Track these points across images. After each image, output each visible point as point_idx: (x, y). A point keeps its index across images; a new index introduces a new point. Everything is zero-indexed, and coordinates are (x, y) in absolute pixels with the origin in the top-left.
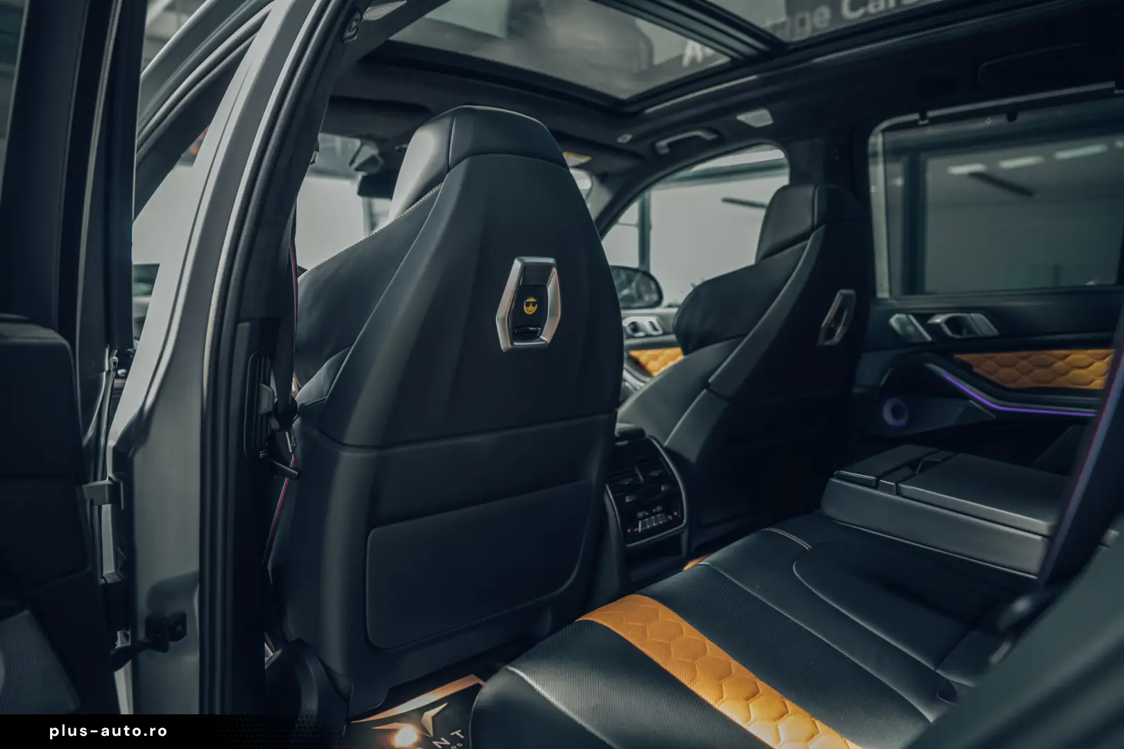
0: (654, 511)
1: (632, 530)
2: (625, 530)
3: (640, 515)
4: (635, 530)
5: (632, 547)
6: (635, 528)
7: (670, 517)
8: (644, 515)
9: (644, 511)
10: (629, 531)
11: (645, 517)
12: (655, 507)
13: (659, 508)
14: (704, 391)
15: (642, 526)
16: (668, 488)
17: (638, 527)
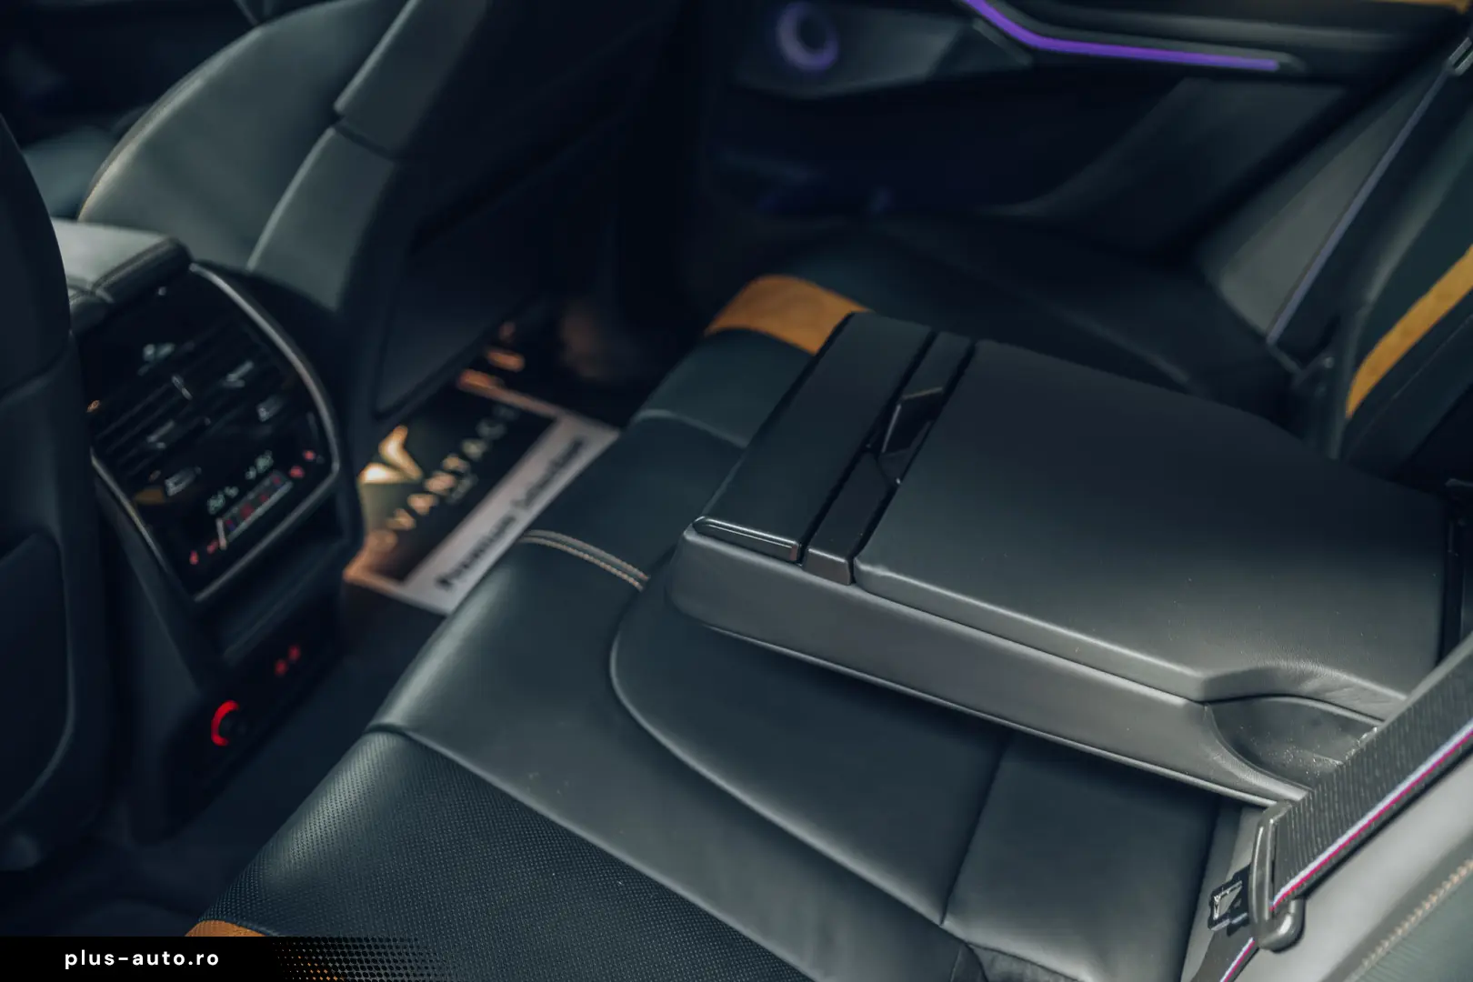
0: (252, 474)
1: (202, 555)
2: (179, 562)
3: (216, 503)
4: (211, 549)
5: (211, 597)
6: (209, 542)
7: (297, 472)
8: (227, 498)
9: (222, 489)
10: (194, 559)
11: (230, 502)
12: (253, 464)
13: (263, 463)
14: (330, 133)
15: (227, 531)
16: (275, 408)
17: (216, 537)
